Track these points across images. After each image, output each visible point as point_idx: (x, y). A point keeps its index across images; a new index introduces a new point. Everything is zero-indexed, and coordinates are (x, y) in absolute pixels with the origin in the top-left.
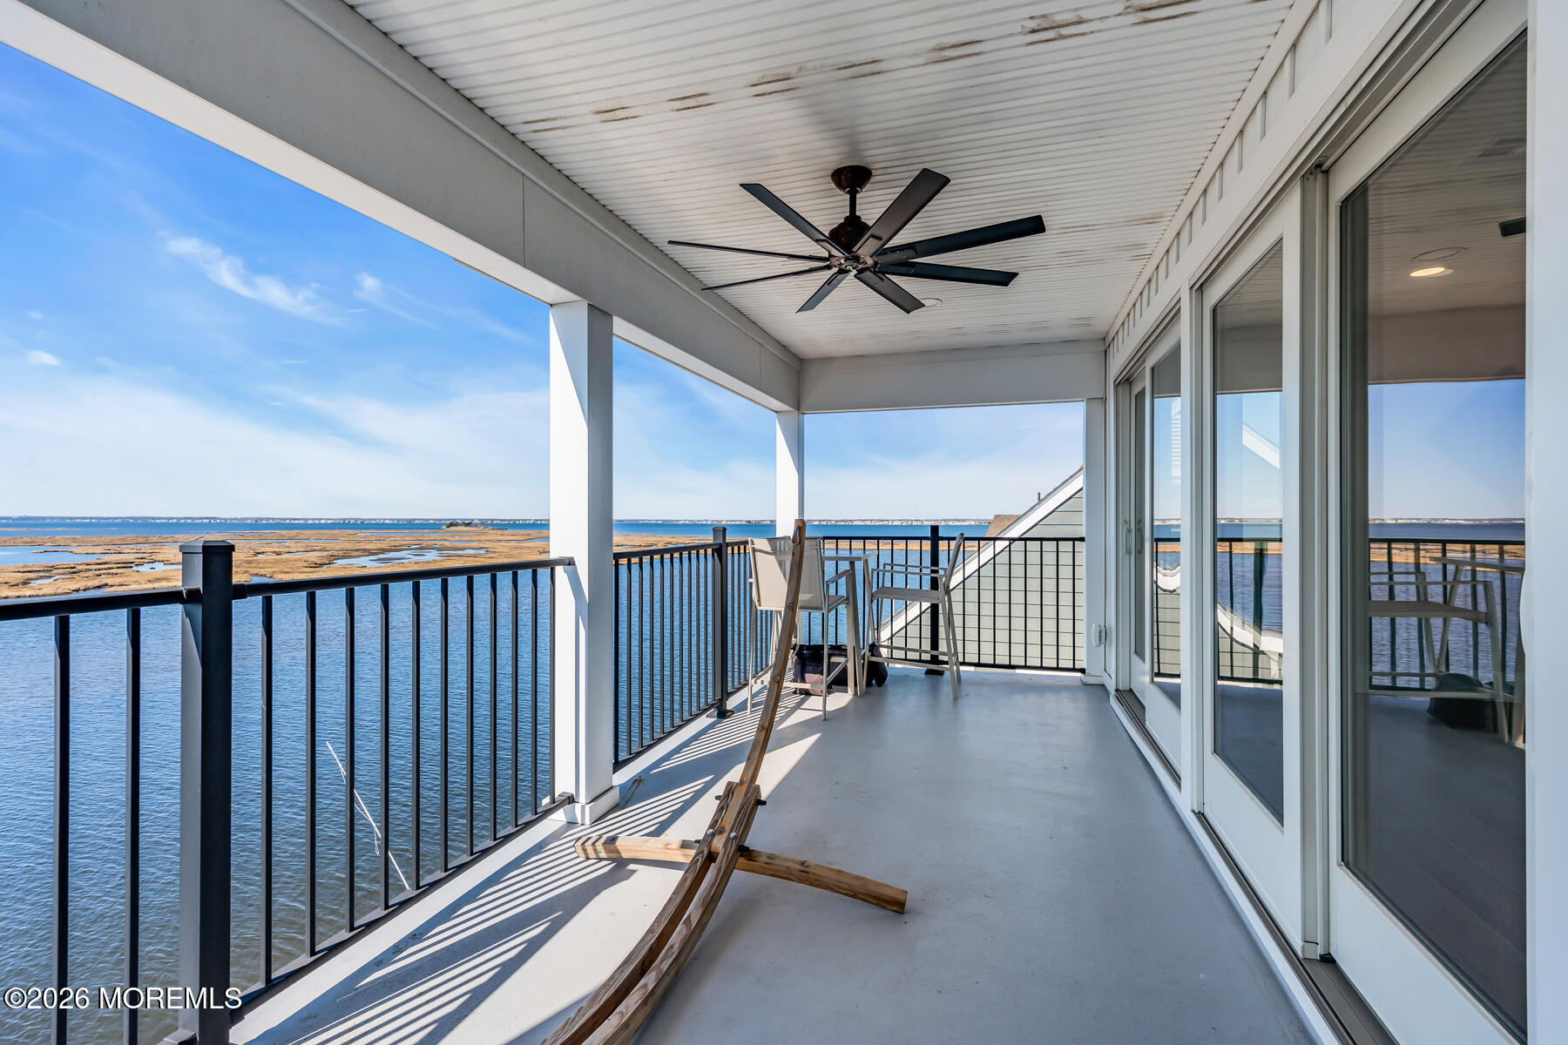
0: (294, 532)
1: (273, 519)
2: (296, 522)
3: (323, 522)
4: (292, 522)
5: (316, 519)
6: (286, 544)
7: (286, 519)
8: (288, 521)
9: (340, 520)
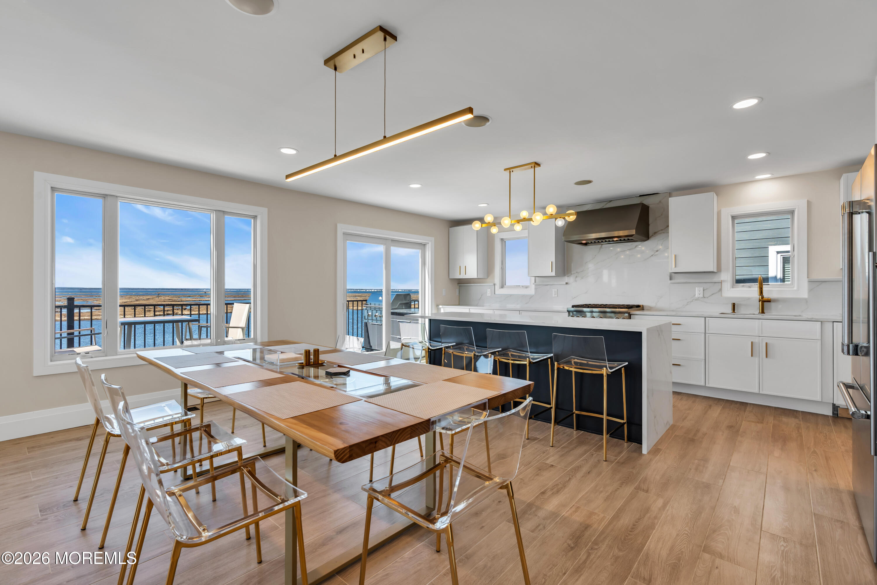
0: (360, 294)
1: (353, 289)
2: (362, 291)
3: (373, 290)
4: (361, 291)
5: (370, 290)
6: (356, 298)
7: (358, 290)
8: (359, 290)
9: (380, 290)
